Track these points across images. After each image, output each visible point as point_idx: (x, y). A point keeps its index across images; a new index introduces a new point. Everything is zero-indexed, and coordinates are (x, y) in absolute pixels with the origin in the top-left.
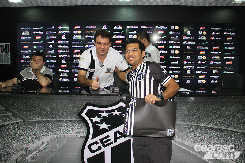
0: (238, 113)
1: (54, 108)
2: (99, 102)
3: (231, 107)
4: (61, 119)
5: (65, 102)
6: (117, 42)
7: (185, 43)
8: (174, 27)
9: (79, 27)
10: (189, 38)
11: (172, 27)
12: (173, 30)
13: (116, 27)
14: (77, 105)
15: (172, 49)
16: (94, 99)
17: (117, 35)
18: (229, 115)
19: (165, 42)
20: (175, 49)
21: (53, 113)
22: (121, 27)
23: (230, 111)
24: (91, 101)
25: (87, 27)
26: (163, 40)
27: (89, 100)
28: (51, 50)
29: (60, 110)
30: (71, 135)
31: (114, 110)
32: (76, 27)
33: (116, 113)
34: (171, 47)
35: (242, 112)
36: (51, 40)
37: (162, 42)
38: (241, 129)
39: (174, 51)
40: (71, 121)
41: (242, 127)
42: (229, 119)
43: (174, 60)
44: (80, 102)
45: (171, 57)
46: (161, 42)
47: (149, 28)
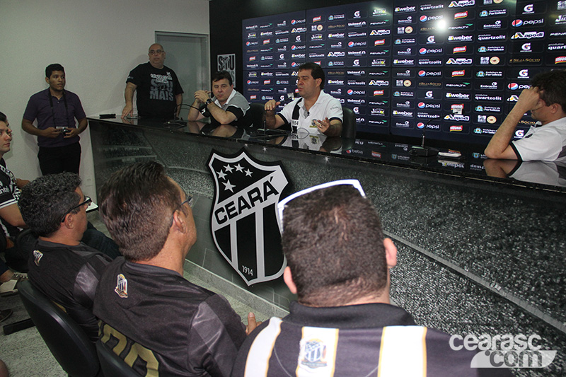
0: (403, 204)
1: (186, 153)
3: (390, 187)
5: (195, 146)
6: (377, 43)
7: (517, 36)
9: (319, 19)
10: (529, 22)
12: (489, 7)
13: (375, 13)
14: (205, 150)
15: (484, 55)
17: (377, 28)
18: (387, 204)
19: (469, 38)
20: (491, 54)
21: (186, 160)
23: (388, 196)
26: (465, 33)
28: (282, 63)
29: (192, 156)
31: (236, 164)
32: (315, 19)
33: (239, 168)
34: (482, 49)
35: (410, 202)
36: (281, 45)
37: (462, 38)
38: (409, 240)
39: (487, 58)
41: (412, 235)
43: (488, 80)
44: (207, 147)
45: (481, 74)
46: (459, 38)
47: (437, 7)
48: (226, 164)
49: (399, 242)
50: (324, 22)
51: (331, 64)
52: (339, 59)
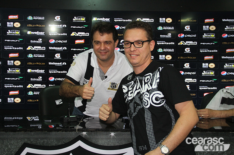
2: (44, 142)
6: (77, 42)
7: (181, 43)
8: (164, 19)
9: (16, 17)
10: (188, 36)
11: (162, 20)
12: (163, 25)
13: (75, 19)
14: (7, 146)
16: (36, 136)
17: (77, 31)
22: (83, 19)
24: (32, 140)
25: (30, 18)
27: (28, 139)
32: (11, 17)
39: (164, 56)
44: (12, 142)
47: (127, 21)
50: (22, 20)
51: (30, 56)
52: (40, 52)
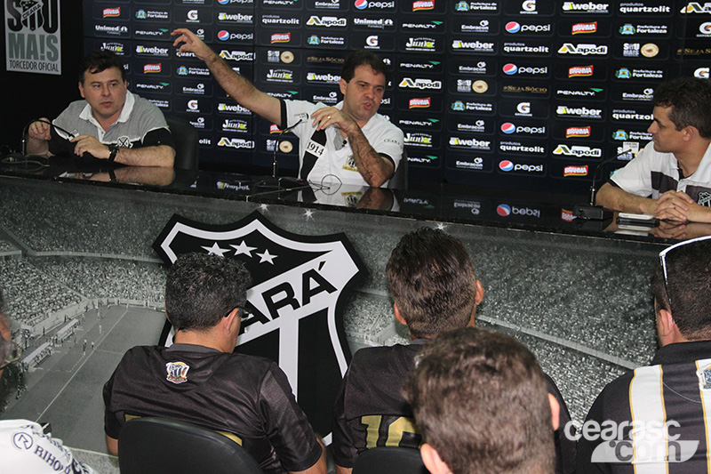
0: (581, 291)
1: (95, 223)
3: (558, 267)
4: (113, 255)
5: (122, 209)
6: (418, 6)
7: (691, 8)
14: (151, 217)
16: (190, 205)
18: (552, 294)
20: (642, 39)
21: (93, 237)
23: (555, 281)
29: (112, 229)
30: (134, 302)
31: (238, 241)
33: (242, 249)
34: (627, 29)
35: (594, 288)
38: (592, 346)
39: (636, 46)
40: (136, 262)
41: (597, 338)
42: (552, 305)
43: (638, 85)
44: (157, 210)
45: (623, 74)
48: (210, 243)
49: (576, 350)
51: (314, 40)
52: (333, 32)
